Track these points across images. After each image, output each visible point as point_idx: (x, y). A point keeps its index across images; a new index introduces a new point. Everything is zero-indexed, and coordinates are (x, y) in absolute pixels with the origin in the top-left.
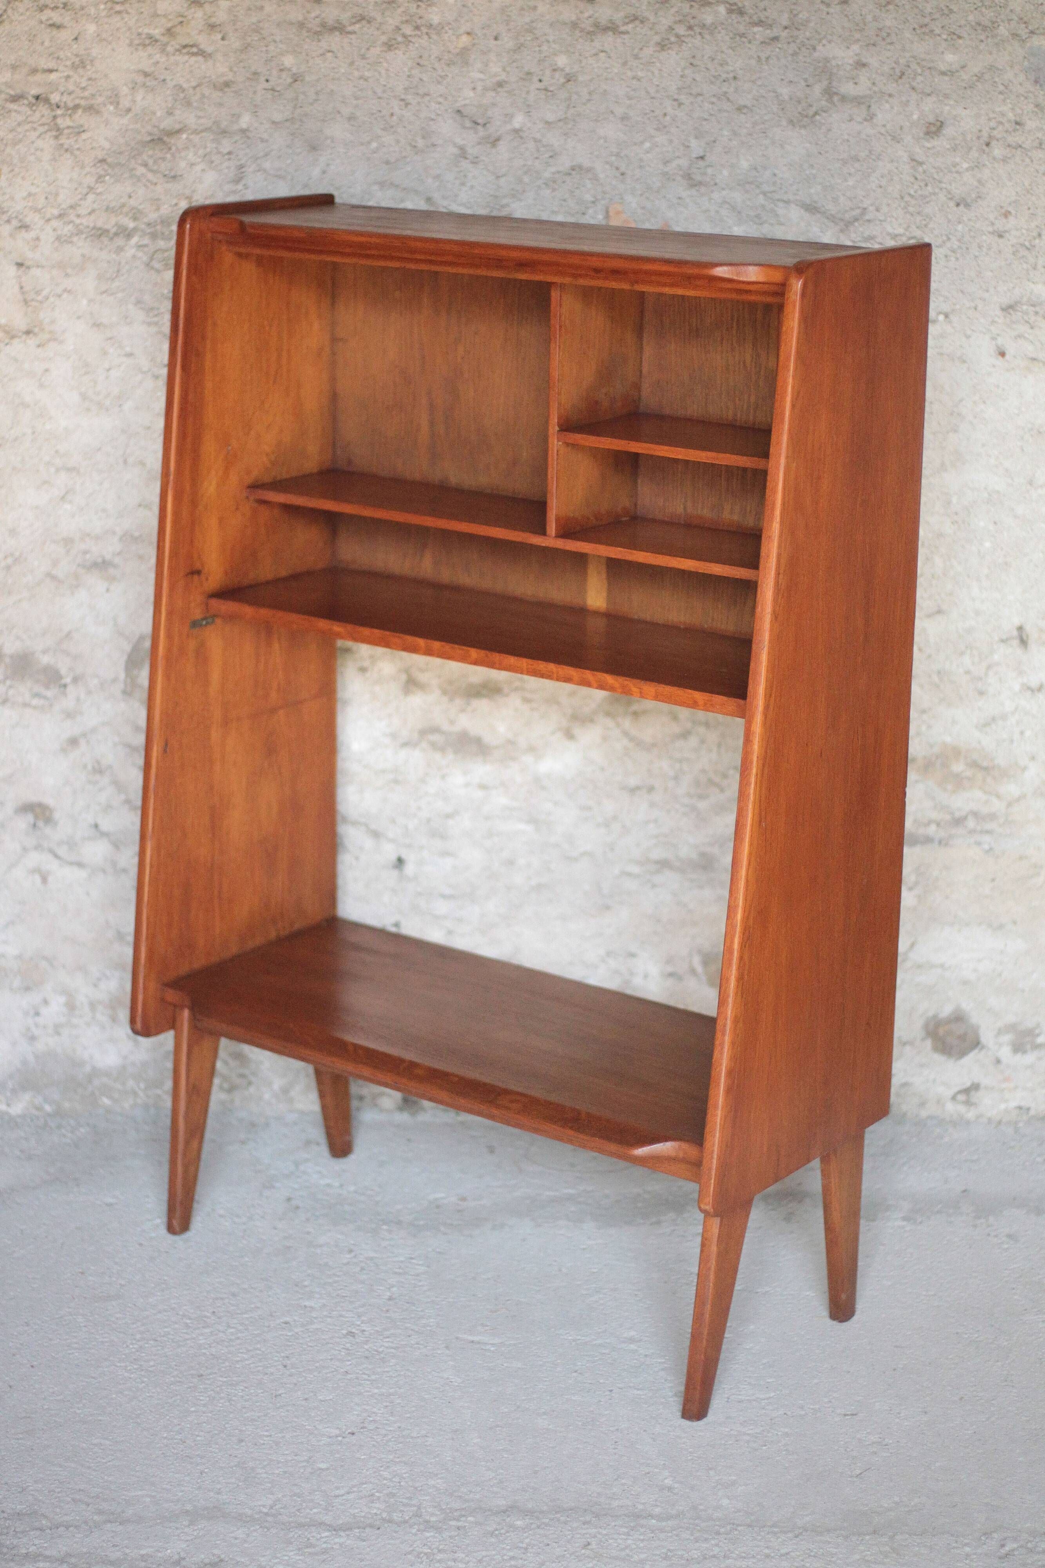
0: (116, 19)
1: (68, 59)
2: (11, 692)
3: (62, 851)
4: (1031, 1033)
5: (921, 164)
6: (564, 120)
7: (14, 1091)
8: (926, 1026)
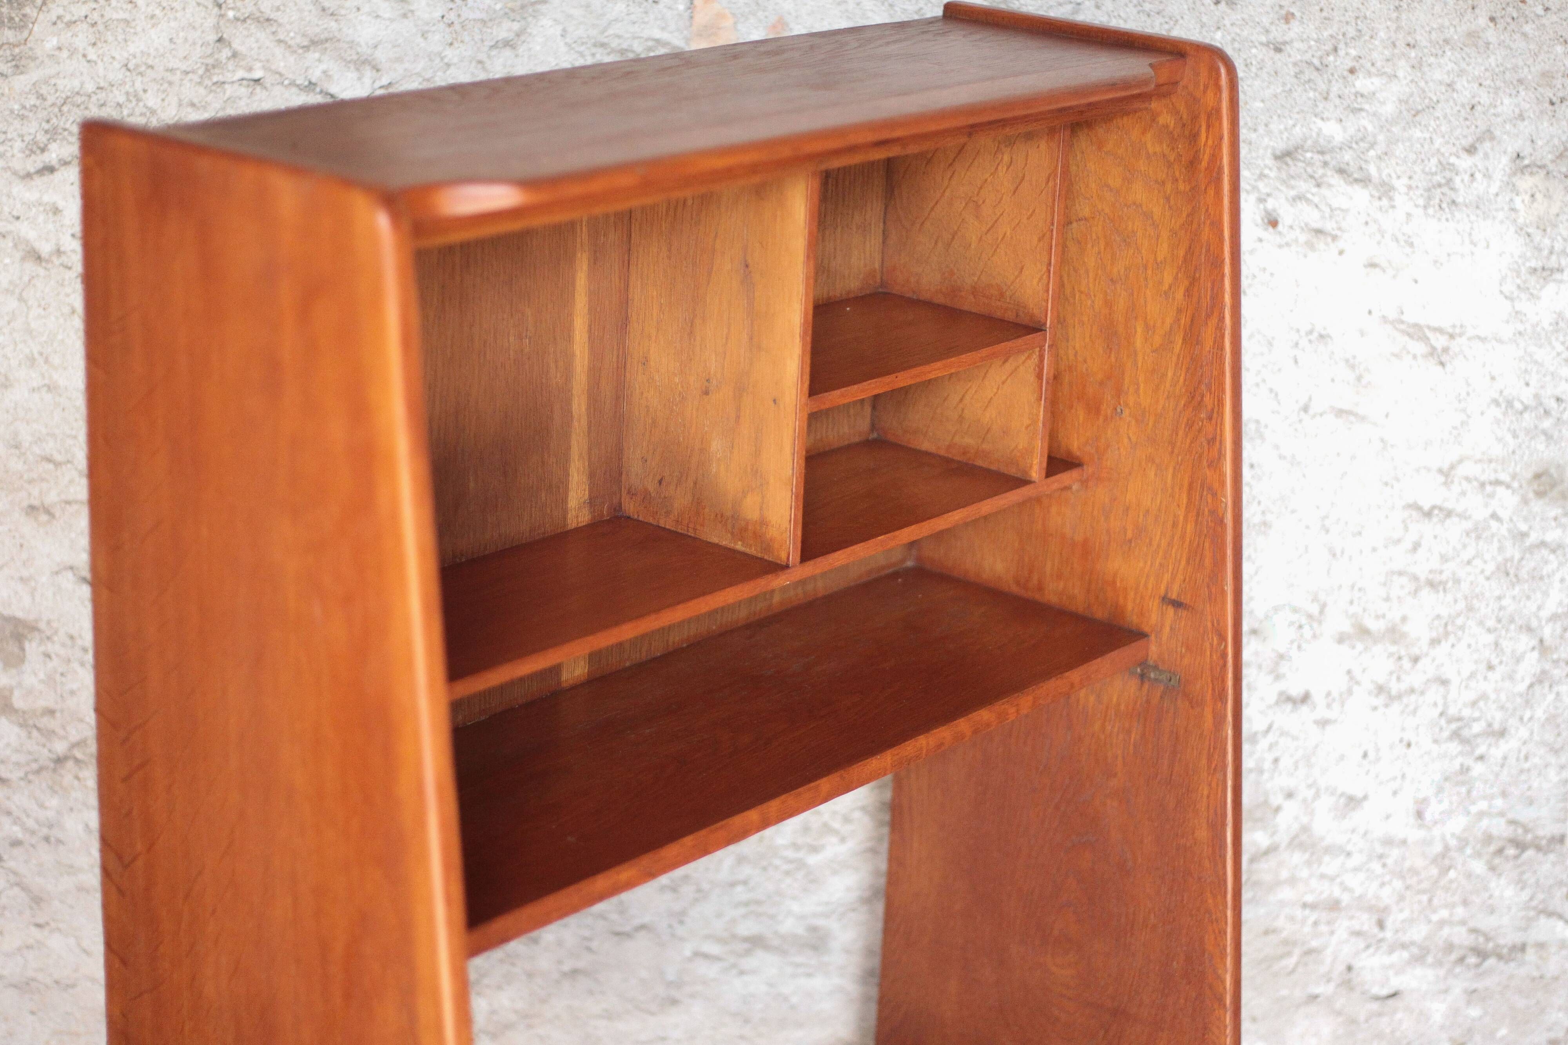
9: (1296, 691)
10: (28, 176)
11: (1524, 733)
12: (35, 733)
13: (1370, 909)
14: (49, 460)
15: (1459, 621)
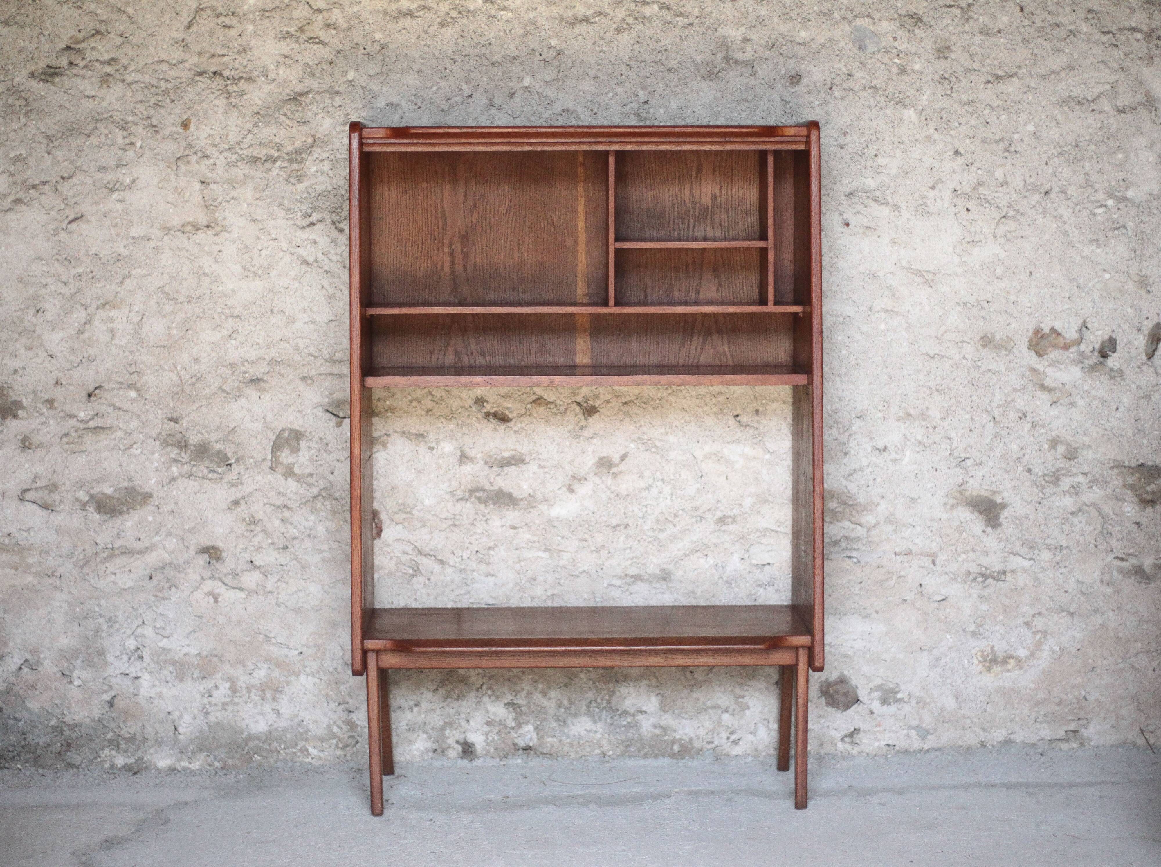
0: (266, 21)
1: (235, 47)
2: (195, 469)
3: (229, 580)
4: (894, 691)
5: (788, 102)
6: (557, 80)
7: (193, 752)
8: (821, 688)
9: (881, 446)
10: (303, 228)
11: (991, 464)
12: (304, 485)
13: (928, 555)
14: (311, 355)
15: (953, 408)
